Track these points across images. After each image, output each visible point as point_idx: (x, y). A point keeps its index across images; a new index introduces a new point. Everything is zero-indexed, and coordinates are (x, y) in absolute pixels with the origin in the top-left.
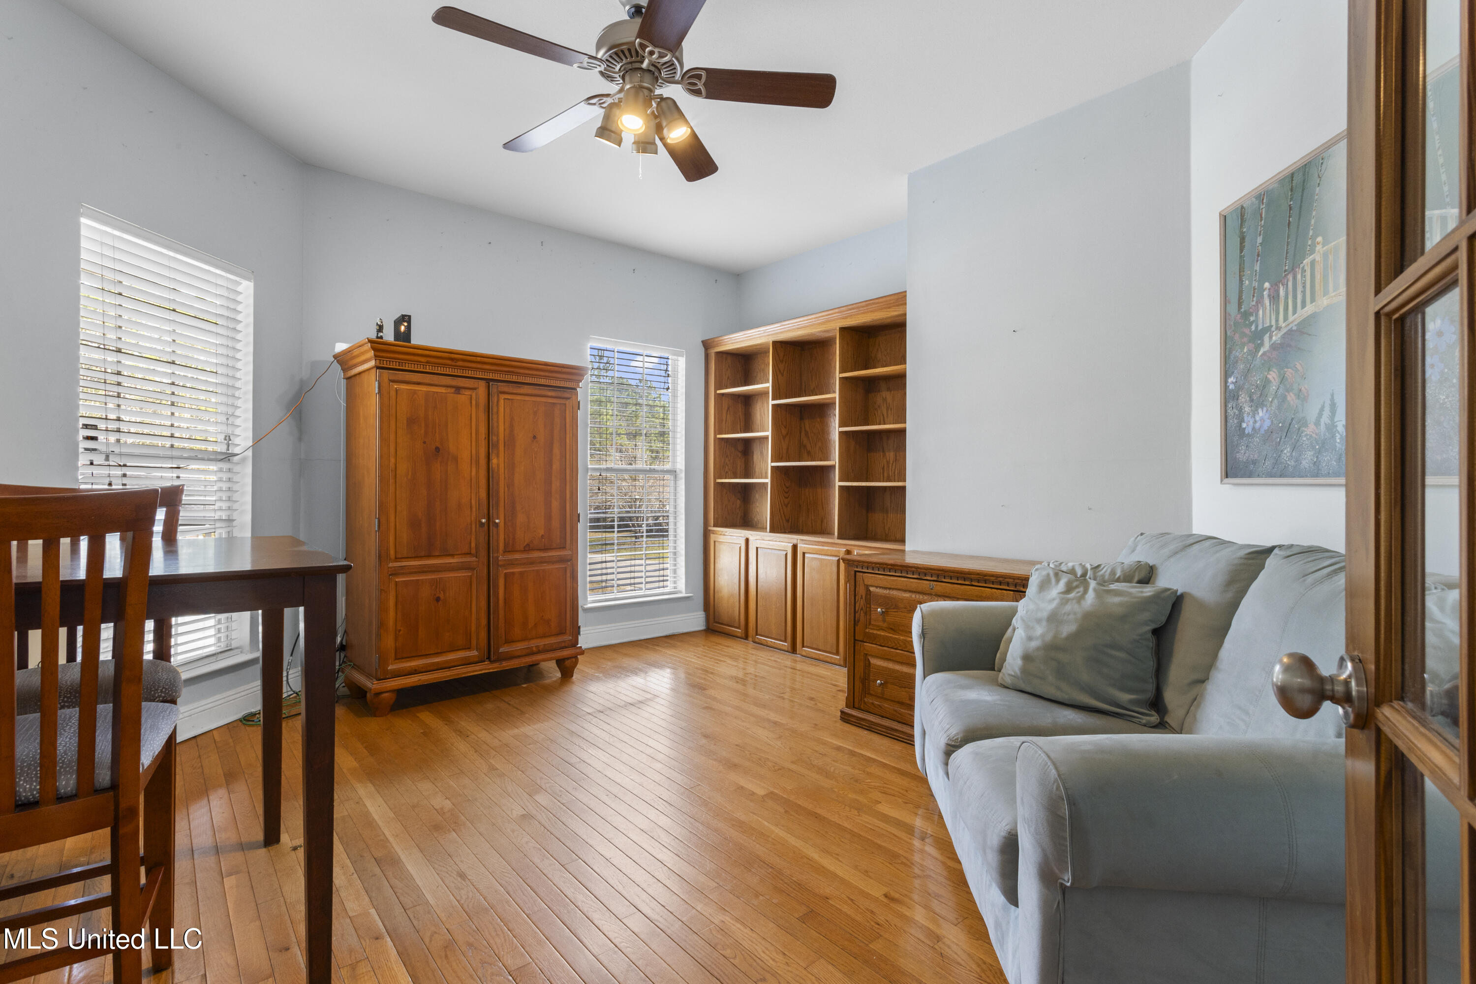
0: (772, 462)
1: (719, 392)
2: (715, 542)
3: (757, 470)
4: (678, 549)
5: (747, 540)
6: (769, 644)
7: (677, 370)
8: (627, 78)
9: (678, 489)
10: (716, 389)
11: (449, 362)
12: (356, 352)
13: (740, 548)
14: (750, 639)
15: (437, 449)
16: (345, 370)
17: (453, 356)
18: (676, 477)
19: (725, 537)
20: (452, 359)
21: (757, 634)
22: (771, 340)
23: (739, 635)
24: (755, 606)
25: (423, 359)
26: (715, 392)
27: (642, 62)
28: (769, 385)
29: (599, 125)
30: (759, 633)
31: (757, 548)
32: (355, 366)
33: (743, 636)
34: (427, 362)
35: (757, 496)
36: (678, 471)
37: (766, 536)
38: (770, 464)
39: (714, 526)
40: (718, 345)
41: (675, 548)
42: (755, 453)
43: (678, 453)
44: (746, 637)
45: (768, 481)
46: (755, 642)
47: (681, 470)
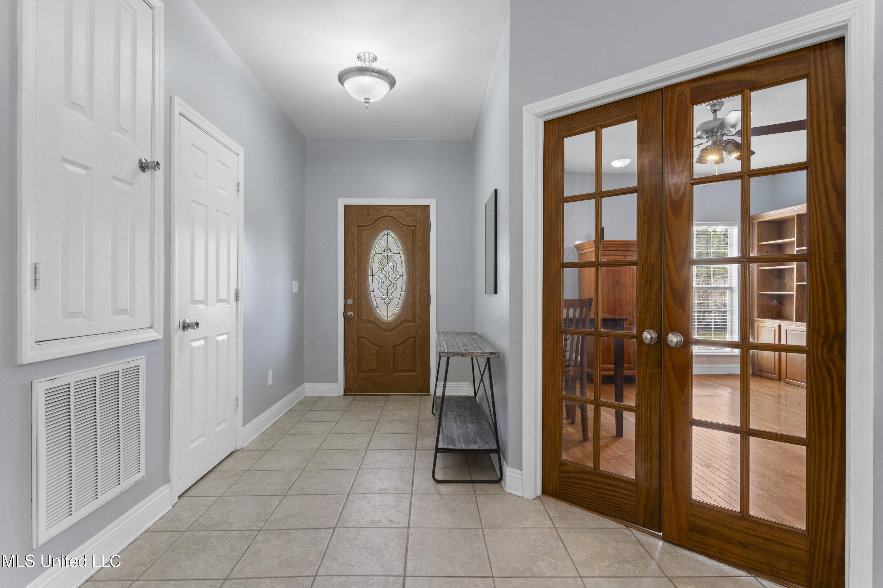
0: (797, 282)
1: (760, 244)
2: (758, 326)
3: (787, 286)
4: (734, 329)
5: (780, 326)
6: (795, 384)
7: (733, 233)
8: (710, 138)
9: (733, 297)
10: (758, 242)
11: (622, 245)
12: (586, 245)
13: (775, 330)
14: (782, 381)
15: (618, 281)
16: (578, 251)
17: (624, 243)
18: (732, 291)
19: (765, 324)
20: (623, 244)
21: (787, 378)
22: (795, 214)
23: (775, 378)
24: (785, 363)
25: (613, 246)
26: (758, 244)
27: (718, 133)
28: (795, 239)
29: (697, 158)
30: (788, 377)
31: (786, 330)
32: (584, 249)
33: (777, 379)
34: (614, 247)
35: (788, 301)
36: (733, 287)
37: (793, 324)
38: (795, 284)
39: (758, 318)
40: (759, 218)
41: (732, 329)
42: (786, 277)
43: (734, 278)
44: (780, 379)
45: (794, 293)
46: (785, 383)
47: (735, 287)
